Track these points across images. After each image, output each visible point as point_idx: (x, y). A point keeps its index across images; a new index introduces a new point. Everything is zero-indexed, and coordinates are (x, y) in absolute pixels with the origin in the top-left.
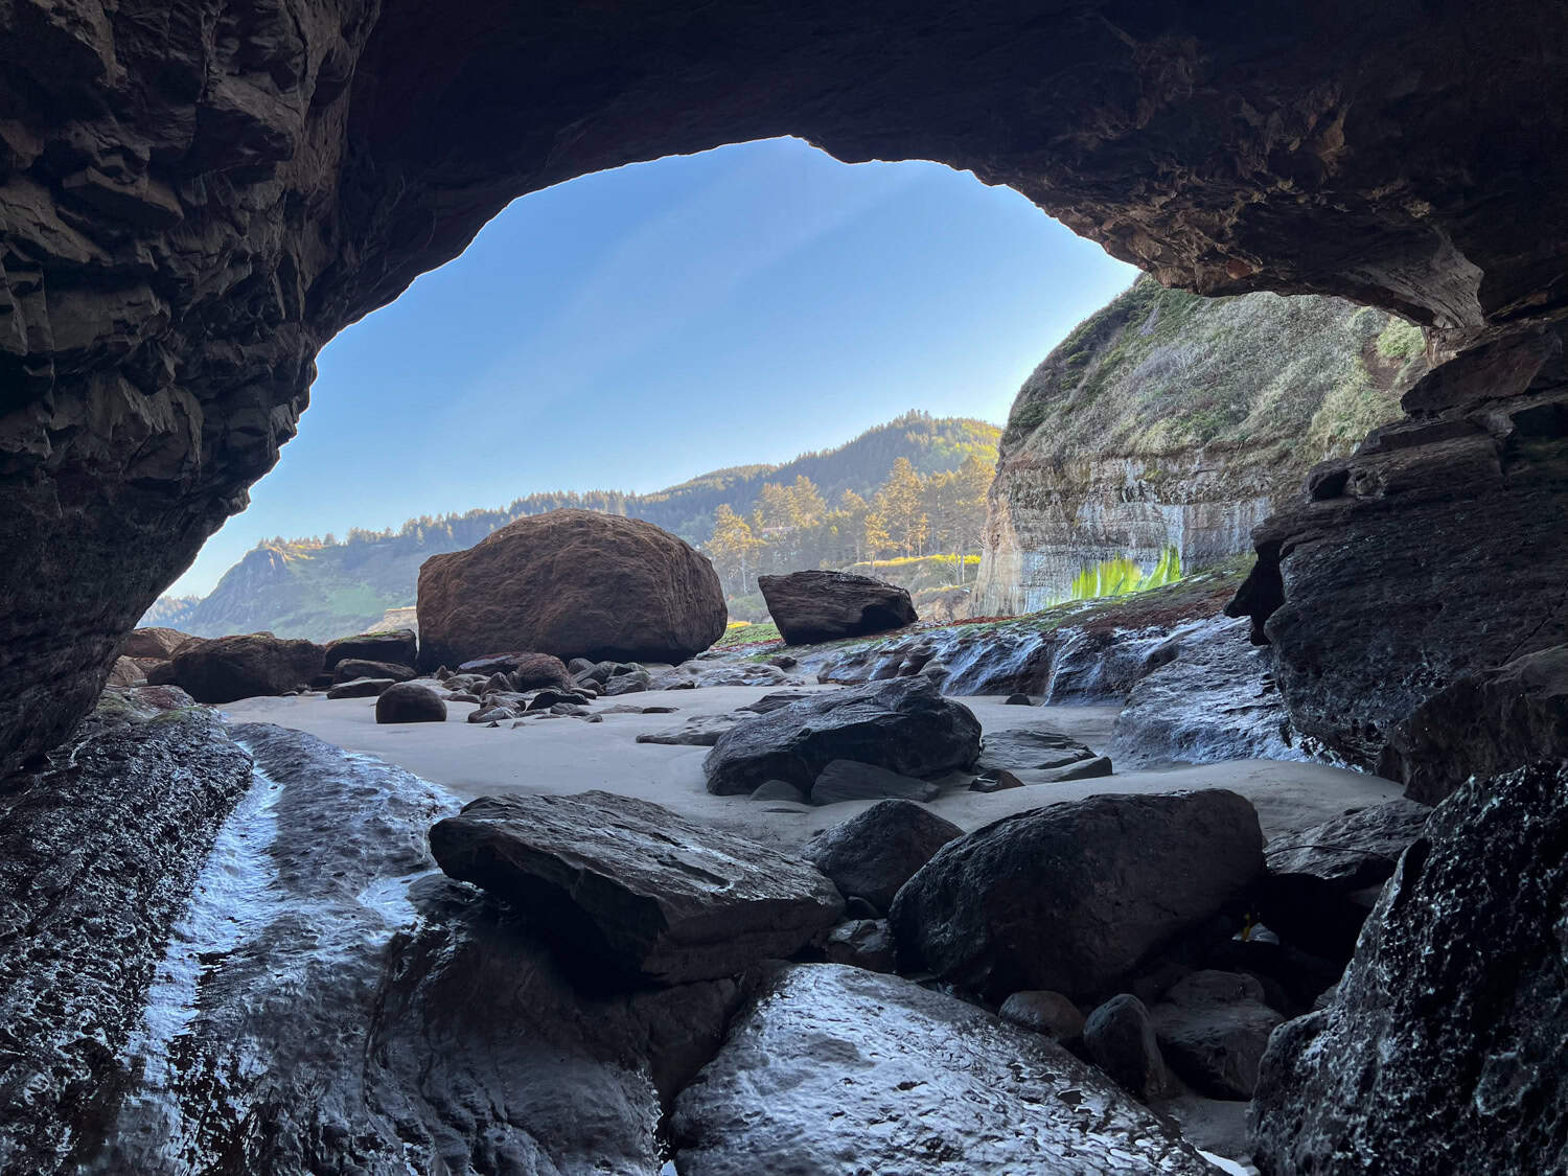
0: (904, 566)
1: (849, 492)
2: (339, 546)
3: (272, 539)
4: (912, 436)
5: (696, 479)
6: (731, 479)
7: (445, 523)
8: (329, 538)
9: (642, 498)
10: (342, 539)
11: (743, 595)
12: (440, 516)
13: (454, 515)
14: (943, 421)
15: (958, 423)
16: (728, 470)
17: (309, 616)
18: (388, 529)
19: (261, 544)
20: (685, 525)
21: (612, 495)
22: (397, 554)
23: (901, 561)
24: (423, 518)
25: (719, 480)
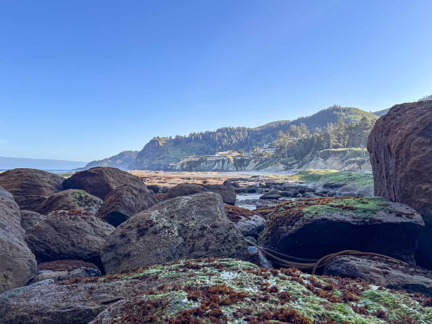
0: (342, 151)
1: (317, 128)
2: (173, 139)
3: (156, 137)
4: (335, 112)
5: (267, 124)
6: (278, 124)
7: (199, 134)
8: (170, 137)
9: (252, 129)
10: (174, 137)
11: (286, 157)
12: (198, 132)
13: (202, 132)
14: (345, 108)
15: (350, 109)
16: (277, 121)
17: (165, 157)
18: (185, 136)
19: (154, 138)
20: (264, 137)
21: (243, 128)
22: (187, 142)
23: (340, 149)
24: (194, 133)
25: (274, 124)
